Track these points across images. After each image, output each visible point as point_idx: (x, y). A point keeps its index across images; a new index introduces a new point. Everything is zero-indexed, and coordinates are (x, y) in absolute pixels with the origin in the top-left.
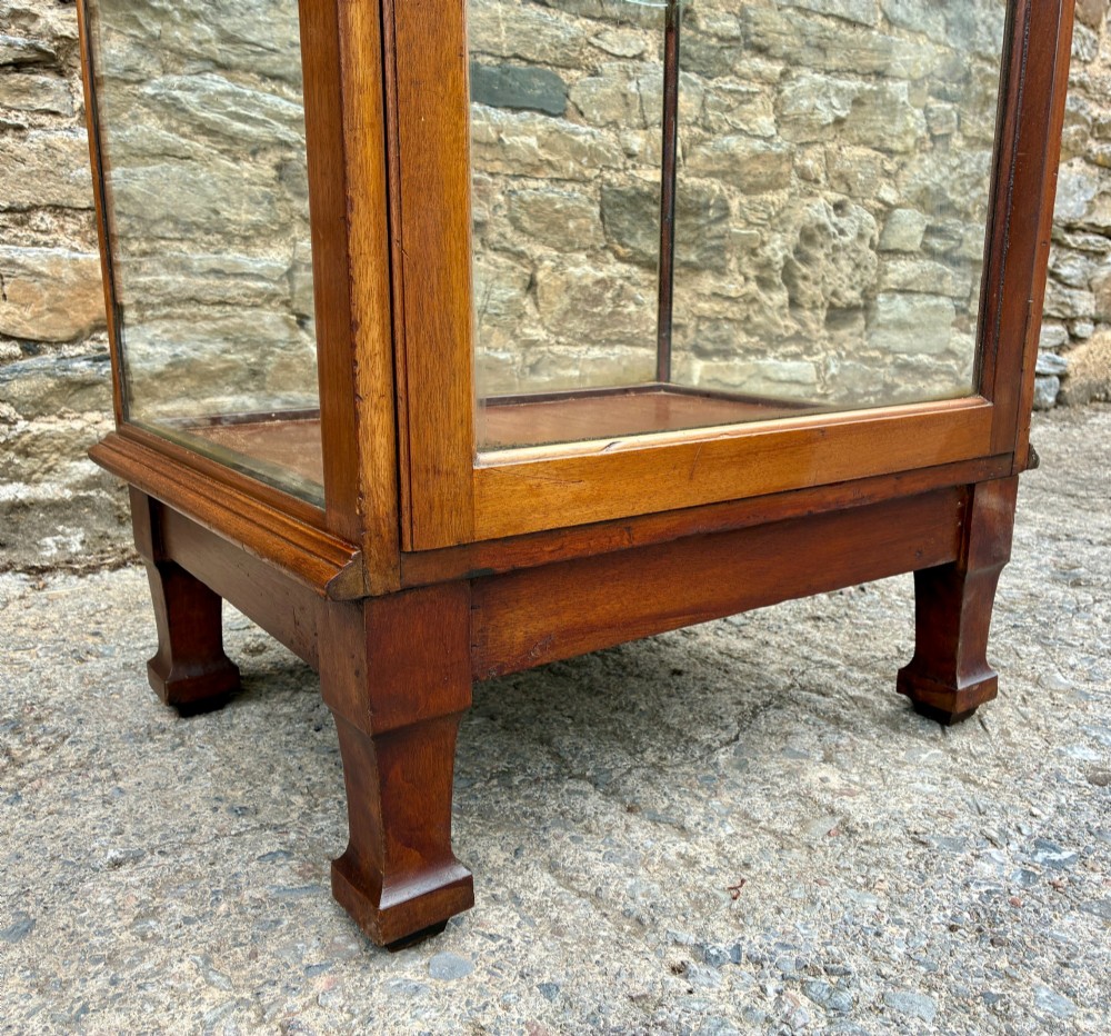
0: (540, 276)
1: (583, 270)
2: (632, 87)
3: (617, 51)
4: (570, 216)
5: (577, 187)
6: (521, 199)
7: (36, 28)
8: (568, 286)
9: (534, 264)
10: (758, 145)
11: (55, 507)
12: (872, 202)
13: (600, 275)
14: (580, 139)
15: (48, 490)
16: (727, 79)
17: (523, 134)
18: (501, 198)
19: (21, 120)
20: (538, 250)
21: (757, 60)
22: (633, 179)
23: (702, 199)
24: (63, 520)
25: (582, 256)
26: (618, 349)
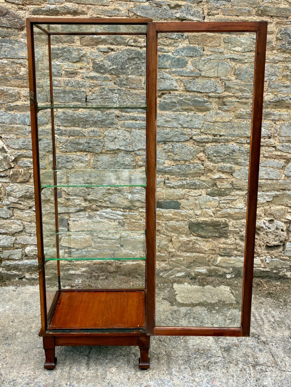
0: (173, 239)
1: (184, 238)
2: (197, 202)
3: (193, 195)
4: (180, 228)
5: (183, 222)
6: (168, 225)
7: (81, 206)
8: (180, 242)
9: (172, 237)
10: (237, 210)
11: (78, 275)
12: (283, 220)
13: (188, 239)
14: (183, 213)
15: (78, 272)
16: (228, 197)
17: (169, 213)
18: (164, 225)
19: (78, 219)
20: (173, 234)
21: (237, 192)
22: (197, 220)
23: (219, 223)
24: (79, 277)
25: (184, 235)
26: (194, 254)
